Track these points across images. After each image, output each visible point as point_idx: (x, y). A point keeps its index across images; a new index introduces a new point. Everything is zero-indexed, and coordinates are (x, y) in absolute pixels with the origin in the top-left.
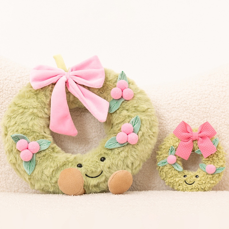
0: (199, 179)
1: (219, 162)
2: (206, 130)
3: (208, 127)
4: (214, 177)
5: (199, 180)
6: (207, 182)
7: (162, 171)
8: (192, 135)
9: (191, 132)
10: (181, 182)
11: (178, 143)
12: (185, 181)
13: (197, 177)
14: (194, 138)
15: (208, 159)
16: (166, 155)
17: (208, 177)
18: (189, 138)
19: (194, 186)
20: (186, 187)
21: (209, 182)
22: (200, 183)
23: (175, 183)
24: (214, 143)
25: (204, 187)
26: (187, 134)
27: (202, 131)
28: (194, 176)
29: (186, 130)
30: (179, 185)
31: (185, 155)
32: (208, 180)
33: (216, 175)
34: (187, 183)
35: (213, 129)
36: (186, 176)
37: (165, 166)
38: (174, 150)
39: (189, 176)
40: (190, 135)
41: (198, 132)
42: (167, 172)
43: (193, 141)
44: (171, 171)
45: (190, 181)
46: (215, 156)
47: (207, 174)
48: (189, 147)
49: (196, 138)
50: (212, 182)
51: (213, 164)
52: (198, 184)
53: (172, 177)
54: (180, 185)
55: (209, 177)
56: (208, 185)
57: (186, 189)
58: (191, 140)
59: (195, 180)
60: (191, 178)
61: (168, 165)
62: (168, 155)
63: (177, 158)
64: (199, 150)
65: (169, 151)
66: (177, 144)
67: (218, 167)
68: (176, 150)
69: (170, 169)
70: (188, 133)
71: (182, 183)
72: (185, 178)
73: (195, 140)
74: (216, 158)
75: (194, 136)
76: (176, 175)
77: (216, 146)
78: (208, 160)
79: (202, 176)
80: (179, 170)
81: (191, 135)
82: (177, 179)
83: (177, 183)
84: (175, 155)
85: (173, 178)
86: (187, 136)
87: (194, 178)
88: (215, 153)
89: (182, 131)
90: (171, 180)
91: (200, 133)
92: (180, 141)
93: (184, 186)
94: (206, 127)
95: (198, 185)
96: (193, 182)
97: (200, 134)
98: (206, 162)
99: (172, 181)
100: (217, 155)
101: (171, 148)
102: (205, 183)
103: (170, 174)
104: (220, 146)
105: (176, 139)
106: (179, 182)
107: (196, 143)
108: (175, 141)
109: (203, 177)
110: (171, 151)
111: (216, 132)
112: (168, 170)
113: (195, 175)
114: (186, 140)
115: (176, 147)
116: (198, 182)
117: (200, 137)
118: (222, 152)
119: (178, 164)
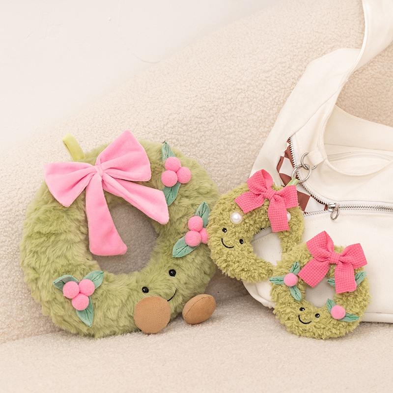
0: (318, 319)
1: (354, 307)
2: (354, 254)
3: (357, 252)
4: (340, 325)
5: (318, 321)
6: (327, 328)
7: (274, 290)
8: (331, 255)
9: (331, 251)
10: (293, 316)
11: (308, 260)
12: (299, 316)
14: (332, 261)
15: (340, 297)
16: (286, 271)
17: (331, 322)
18: (326, 258)
19: (307, 328)
20: (297, 325)
21: (330, 329)
22: (317, 325)
23: (284, 315)
24: (358, 277)
25: (322, 333)
26: (324, 251)
27: (347, 254)
28: (314, 313)
29: (325, 245)
31: (312, 280)
32: (331, 325)
33: (343, 324)
34: (301, 319)
36: (303, 310)
37: (280, 285)
38: (299, 268)
39: (308, 310)
40: (328, 255)
41: (341, 254)
42: (279, 295)
43: (331, 264)
44: (286, 295)
45: (305, 319)
46: (353, 296)
47: (331, 317)
48: (321, 271)
49: (335, 261)
50: (334, 331)
51: (345, 306)
52: (315, 326)
54: (290, 319)
56: (327, 333)
57: (297, 328)
58: (327, 261)
59: (312, 319)
60: (308, 315)
61: (284, 285)
62: (288, 271)
63: (300, 280)
64: (333, 279)
65: (292, 267)
66: (305, 261)
67: (351, 313)
68: (301, 269)
69: (285, 291)
70: (327, 251)
71: (293, 318)
72: (300, 312)
73: (334, 264)
74: (351, 300)
75: (334, 258)
76: (290, 303)
77: (360, 282)
78: (341, 299)
79: (324, 317)
80: (296, 298)
81: (329, 255)
82: (288, 310)
83: (286, 314)
84: (298, 277)
85: (284, 305)
86: (323, 255)
87: (313, 316)
88: (354, 292)
89: (318, 244)
90: (281, 308)
91: (344, 256)
92: (311, 258)
93: (295, 323)
94: (354, 250)
95: (314, 328)
96: (309, 321)
97: (342, 258)
98: (337, 300)
99: (281, 310)
100: (356, 296)
101: (295, 264)
102: (324, 328)
103: (283, 299)
104: (364, 284)
105: (308, 253)
106: (290, 315)
107: (334, 268)
108: (305, 256)
109: (324, 320)
110: (295, 269)
111: (366, 262)
112: (282, 292)
113: (316, 313)
114: (320, 259)
115: (302, 265)
116: (315, 324)
117: (342, 262)
118: (364, 294)
119: (299, 289)
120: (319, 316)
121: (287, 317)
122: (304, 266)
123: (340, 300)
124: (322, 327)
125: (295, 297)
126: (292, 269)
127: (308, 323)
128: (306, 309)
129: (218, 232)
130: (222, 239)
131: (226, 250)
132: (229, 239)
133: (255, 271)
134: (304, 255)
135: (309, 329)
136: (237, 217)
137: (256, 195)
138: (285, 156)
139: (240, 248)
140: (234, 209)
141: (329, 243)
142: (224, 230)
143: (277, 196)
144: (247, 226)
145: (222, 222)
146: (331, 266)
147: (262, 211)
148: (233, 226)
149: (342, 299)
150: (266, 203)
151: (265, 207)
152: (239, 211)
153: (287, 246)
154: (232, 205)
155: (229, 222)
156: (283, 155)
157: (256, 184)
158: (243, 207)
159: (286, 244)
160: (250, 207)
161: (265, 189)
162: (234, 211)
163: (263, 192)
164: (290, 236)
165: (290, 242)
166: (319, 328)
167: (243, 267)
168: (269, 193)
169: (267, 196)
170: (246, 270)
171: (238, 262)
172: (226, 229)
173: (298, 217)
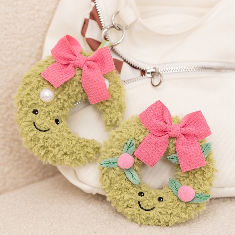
0: (162, 204)
1: (203, 184)
2: (195, 124)
4: (189, 208)
5: (163, 206)
6: (174, 214)
7: (105, 175)
8: (171, 128)
10: (132, 203)
11: (144, 136)
12: (139, 203)
13: (161, 200)
14: (172, 134)
15: (186, 175)
16: (119, 151)
17: (178, 205)
18: (164, 132)
19: (151, 215)
20: (138, 213)
22: (162, 212)
23: (122, 202)
24: (203, 150)
25: (169, 219)
26: (162, 123)
27: (187, 124)
28: (156, 197)
29: (161, 116)
30: (128, 207)
31: (150, 159)
32: (178, 211)
33: (193, 206)
34: (142, 206)
35: (206, 126)
36: (142, 194)
37: (113, 168)
38: (134, 146)
39: (149, 195)
40: (167, 128)
41: (181, 125)
42: (112, 180)
43: (170, 138)
44: (121, 179)
45: (148, 205)
46: (200, 173)
47: (179, 200)
48: (161, 148)
49: (176, 134)
50: (183, 215)
51: (191, 185)
52: (160, 213)
53: (120, 190)
54: (130, 206)
55: (180, 206)
56: (174, 219)
57: (138, 216)
58: (166, 135)
59: (156, 204)
60: (151, 200)
61: (117, 168)
62: (121, 152)
63: (136, 160)
64: (175, 155)
65: (126, 146)
66: (141, 138)
67: (200, 192)
68: (136, 147)
69: (119, 175)
70: (165, 124)
71: (132, 205)
72: (140, 198)
73: (174, 138)
74: (199, 177)
75: (174, 131)
76: (126, 188)
77: (206, 156)
78: (186, 177)
79: (170, 201)
80: (134, 182)
81: (169, 128)
82: (127, 197)
83: (125, 201)
84: (134, 156)
85: (120, 192)
86: (161, 128)
87: (156, 200)
88: (200, 168)
89: (155, 116)
90: (117, 195)
91: (184, 127)
92: (147, 133)
93: (136, 211)
94: (195, 119)
95: (159, 215)
96: (152, 207)
97: (184, 130)
98: (182, 179)
99: (118, 197)
100: (204, 172)
101: (129, 142)
102: (172, 213)
103: (118, 185)
104: (210, 157)
105: (142, 128)
106: (129, 202)
107: (174, 142)
108: (139, 132)
109: (170, 204)
110: (129, 148)
111: (210, 132)
112: (115, 176)
113: (158, 197)
114: (157, 133)
115: (137, 143)
116: (160, 210)
117: (183, 135)
118: (211, 169)
119: (135, 170)
120: (163, 200)
121: (126, 205)
122: (140, 143)
123: (185, 179)
124: (170, 212)
125: (132, 180)
126: (125, 148)
127: (151, 209)
128: (146, 193)
129: (29, 115)
130: (34, 123)
131: (41, 135)
132: (42, 121)
133: (80, 152)
134: (138, 131)
135: (154, 216)
136: (47, 94)
137: (65, 65)
138: (90, 18)
139: (57, 130)
140: (42, 86)
141: (165, 114)
142: (35, 112)
143: (89, 63)
144: (61, 103)
145: (30, 103)
146: (171, 141)
147: (75, 82)
148: (45, 105)
150: (78, 73)
151: (78, 78)
152: (49, 86)
153: (110, 118)
154: (39, 81)
155: (39, 101)
156: (88, 17)
157: (63, 53)
158: (53, 81)
159: (108, 116)
160: (61, 79)
161: (74, 56)
162: (42, 87)
163: (72, 60)
164: (112, 106)
165: (114, 113)
166: (164, 214)
167: (65, 151)
168: (79, 60)
169: (77, 64)
170: (68, 153)
171: (58, 145)
172: (36, 111)
173: (117, 82)
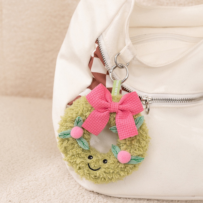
0: (106, 165)
1: (137, 150)
2: (130, 102)
3: (134, 100)
4: (127, 168)
6: (116, 172)
8: (111, 105)
9: (110, 101)
10: (83, 165)
11: (90, 113)
12: (88, 164)
13: (106, 162)
14: (112, 110)
15: (124, 142)
16: (71, 125)
17: (118, 166)
18: (106, 108)
19: (98, 174)
20: (88, 172)
21: (118, 172)
22: (106, 171)
23: (75, 165)
24: (137, 122)
25: (111, 177)
26: (104, 102)
27: (125, 102)
28: (101, 159)
31: (95, 129)
32: (118, 170)
33: (130, 167)
34: (91, 167)
36: (91, 158)
38: (82, 121)
39: (96, 158)
41: (119, 103)
43: (111, 113)
45: (95, 166)
46: (136, 140)
48: (103, 121)
49: (115, 110)
52: (105, 172)
54: (81, 168)
55: (119, 166)
56: (116, 176)
57: (88, 175)
58: (107, 111)
59: (101, 166)
60: (97, 163)
61: (71, 139)
62: (73, 125)
63: (85, 132)
64: (115, 126)
65: (75, 121)
66: (88, 114)
67: (135, 155)
68: (84, 121)
70: (106, 102)
71: (83, 167)
72: (89, 161)
73: (114, 113)
74: (135, 144)
75: (114, 107)
77: (139, 127)
79: (111, 162)
80: (85, 148)
81: (109, 105)
83: (77, 164)
84: (83, 128)
85: (74, 157)
86: (103, 106)
87: (101, 163)
88: (136, 136)
90: (71, 159)
91: (122, 104)
92: (92, 110)
93: (86, 171)
94: (131, 98)
95: (104, 174)
96: (98, 168)
97: (121, 106)
98: (121, 145)
102: (113, 172)
104: (143, 127)
105: (89, 106)
106: (80, 165)
107: (114, 117)
108: (87, 109)
109: (112, 165)
110: (78, 122)
113: (103, 159)
114: (101, 110)
115: (84, 118)
116: (104, 170)
117: (121, 110)
118: (145, 137)
119: (86, 139)
120: (107, 162)
121: (78, 167)
123: (124, 145)
124: (111, 171)
125: (83, 147)
127: (98, 169)
128: (94, 157)
134: (85, 109)
135: (100, 175)
141: (106, 95)
146: (112, 115)
149: (125, 144)
166: (108, 173)
